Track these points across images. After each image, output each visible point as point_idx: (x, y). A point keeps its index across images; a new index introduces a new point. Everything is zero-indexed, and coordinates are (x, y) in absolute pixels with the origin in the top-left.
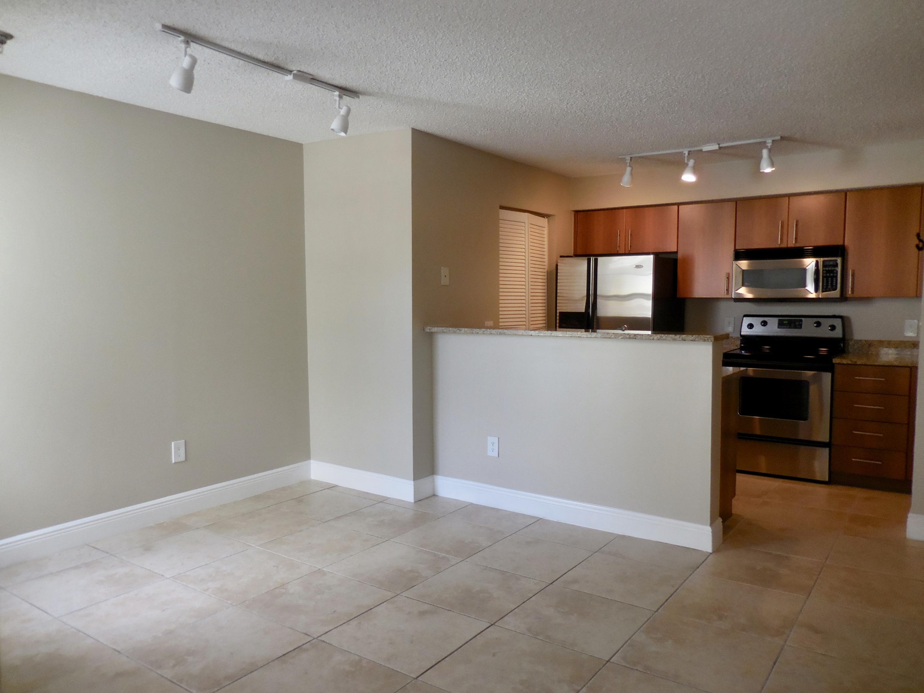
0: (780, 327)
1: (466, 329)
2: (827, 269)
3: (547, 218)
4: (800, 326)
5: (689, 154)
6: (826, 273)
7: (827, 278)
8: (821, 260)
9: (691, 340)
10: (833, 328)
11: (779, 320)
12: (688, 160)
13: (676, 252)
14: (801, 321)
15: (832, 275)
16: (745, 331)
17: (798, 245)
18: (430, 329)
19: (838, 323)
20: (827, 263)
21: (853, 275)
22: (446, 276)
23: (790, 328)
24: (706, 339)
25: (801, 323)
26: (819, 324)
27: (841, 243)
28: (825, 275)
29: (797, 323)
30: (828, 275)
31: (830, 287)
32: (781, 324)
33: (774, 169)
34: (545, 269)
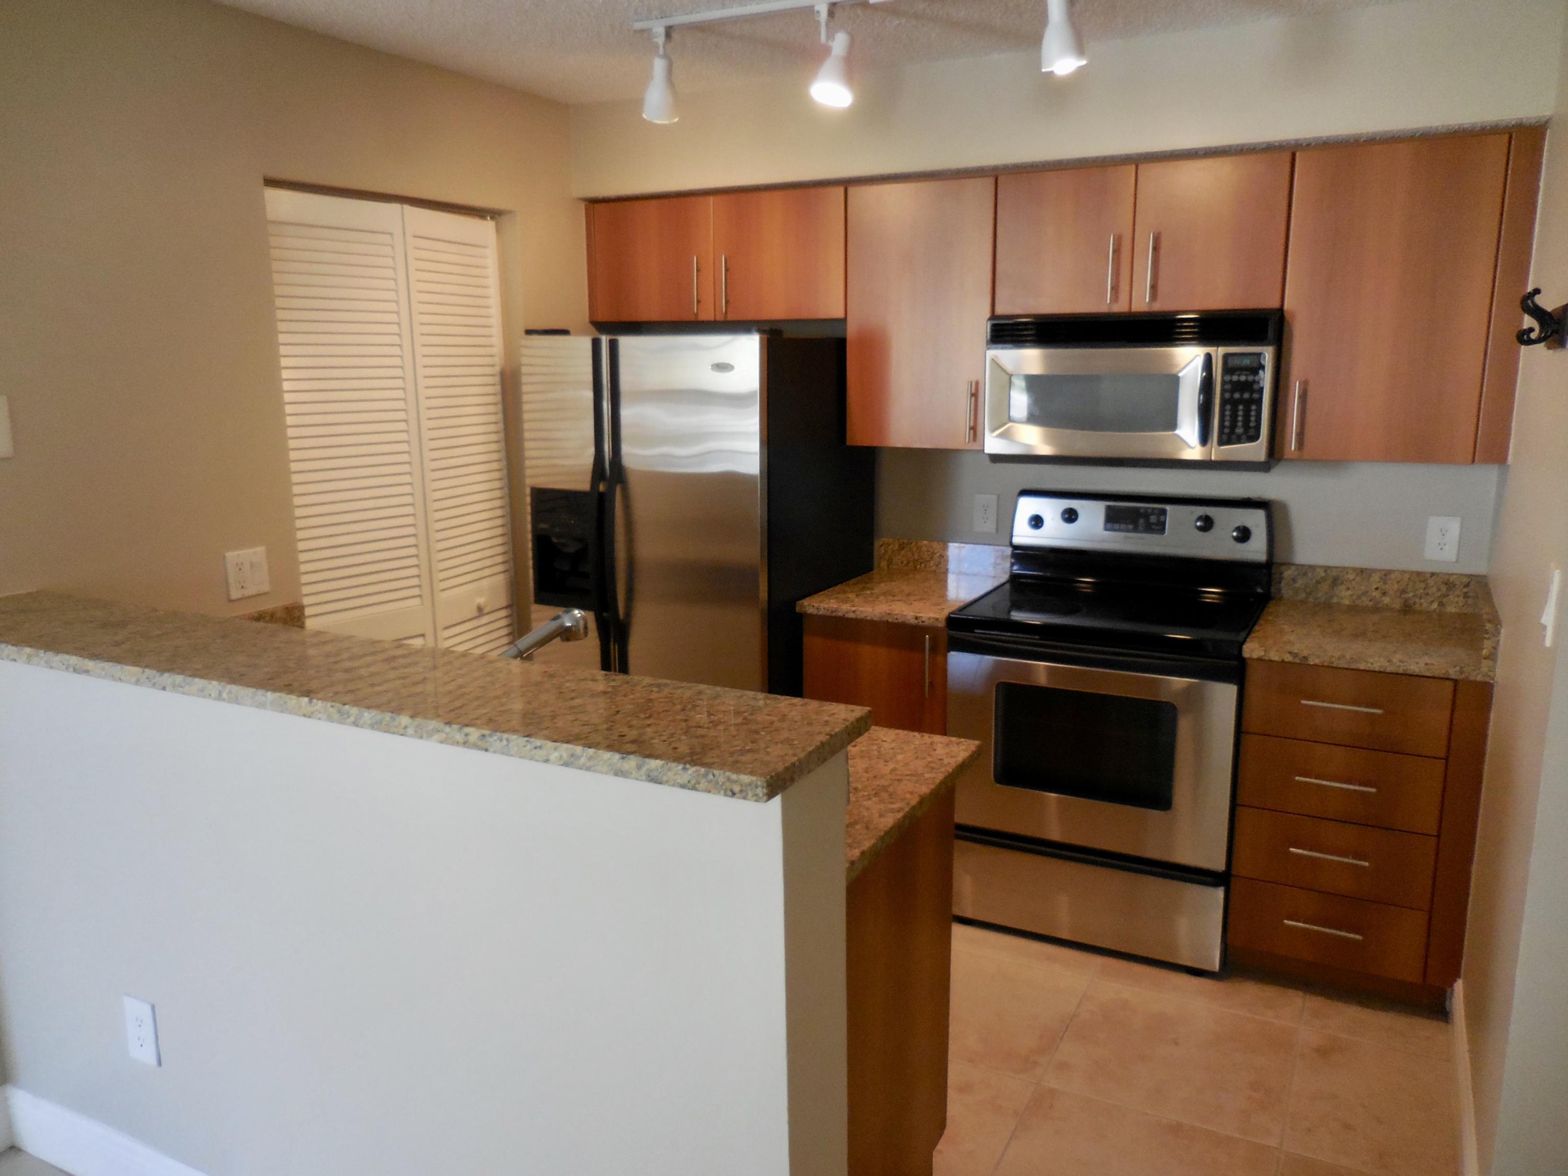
0: (1109, 525)
2: (1235, 378)
3: (492, 218)
4: (1160, 527)
5: (831, 14)
6: (1232, 391)
7: (1234, 403)
8: (1218, 352)
9: (683, 786)
10: (1244, 535)
11: (1109, 509)
12: (830, 36)
13: (844, 321)
14: (1164, 512)
15: (1246, 396)
16: (1024, 535)
17: (1157, 307)
19: (1256, 520)
20: (1233, 362)
21: (1303, 397)
23: (1135, 530)
24: (737, 788)
25: (1162, 518)
26: (1207, 524)
27: (1274, 303)
28: (1227, 395)
29: (1153, 519)
30: (1237, 396)
31: (1239, 430)
32: (1113, 519)
33: (1084, 62)
34: (493, 366)
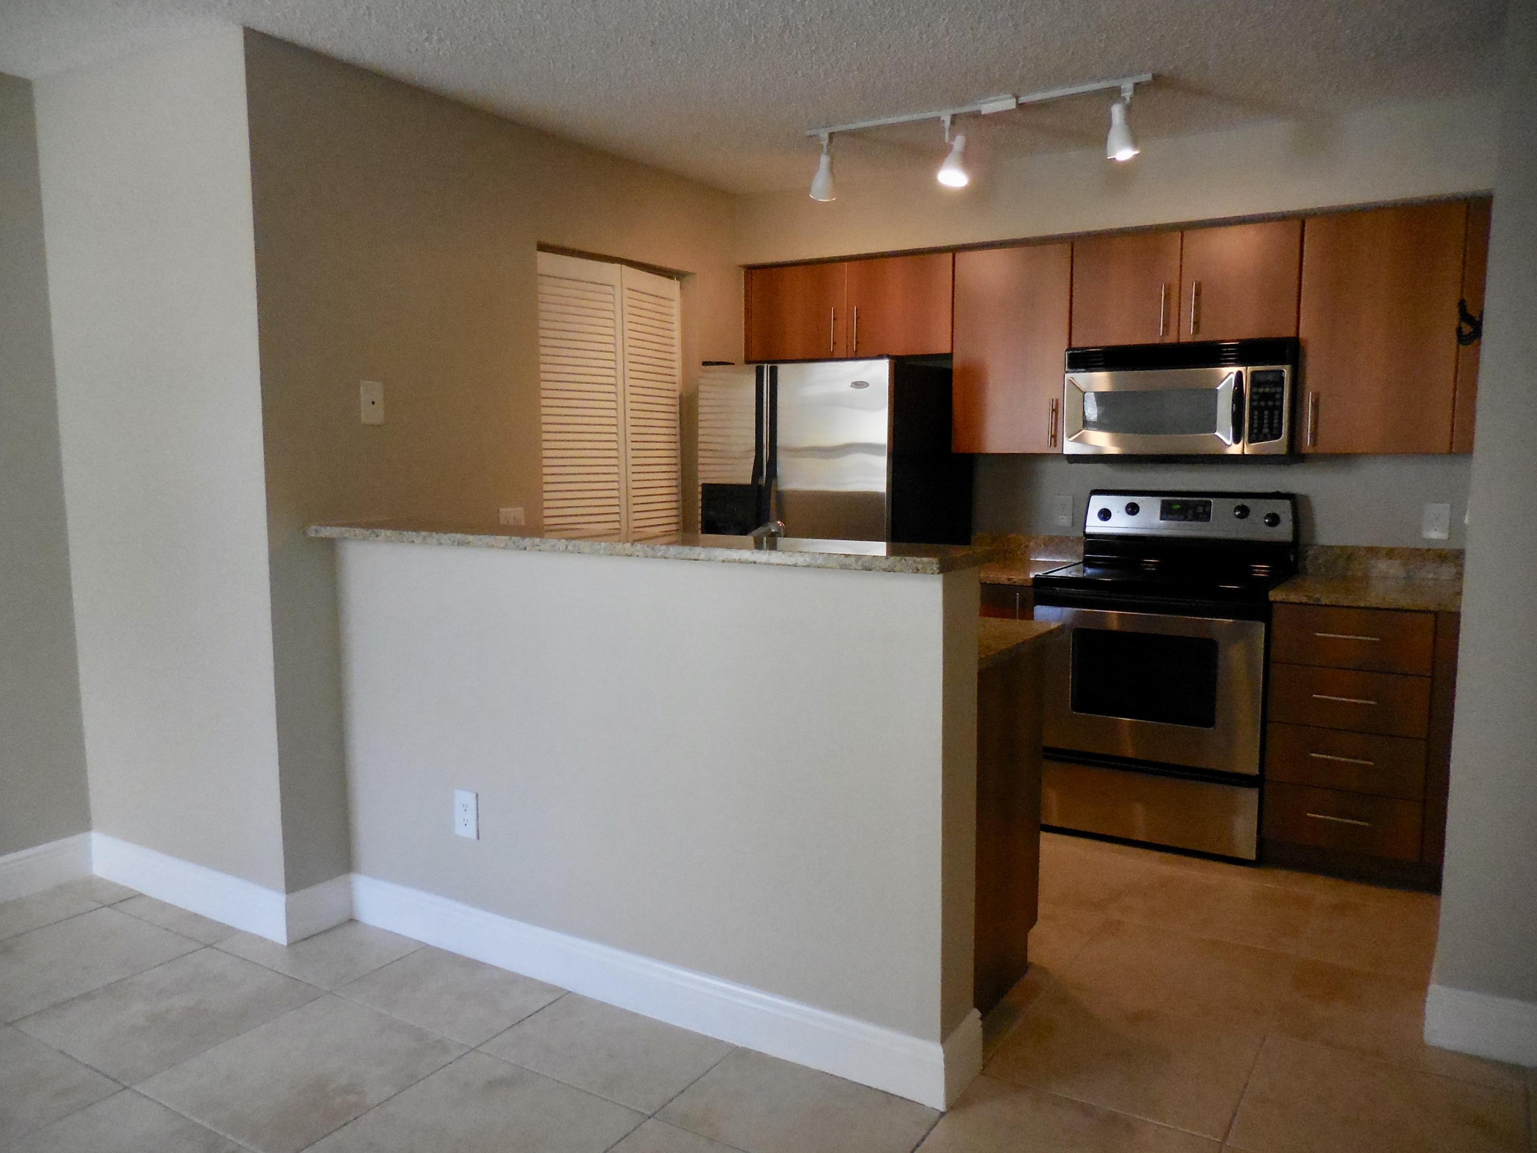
0: (1164, 517)
1: (389, 533)
2: (1261, 390)
3: (678, 279)
4: (1206, 516)
5: (953, 123)
6: (1259, 401)
7: (1261, 410)
8: (1246, 371)
10: (1274, 520)
11: (1163, 502)
12: (953, 137)
13: (949, 357)
14: (1209, 503)
15: (1270, 403)
16: (1095, 525)
17: (1200, 338)
18: (316, 531)
19: (1283, 509)
20: (1262, 378)
21: (1316, 406)
22: (373, 403)
23: (1185, 519)
24: (920, 567)
25: (1207, 508)
26: (1244, 512)
27: (1291, 333)
28: (1255, 404)
29: (1200, 510)
30: (1263, 404)
31: (1266, 430)
32: (1167, 512)
33: (1137, 152)
34: (674, 391)
